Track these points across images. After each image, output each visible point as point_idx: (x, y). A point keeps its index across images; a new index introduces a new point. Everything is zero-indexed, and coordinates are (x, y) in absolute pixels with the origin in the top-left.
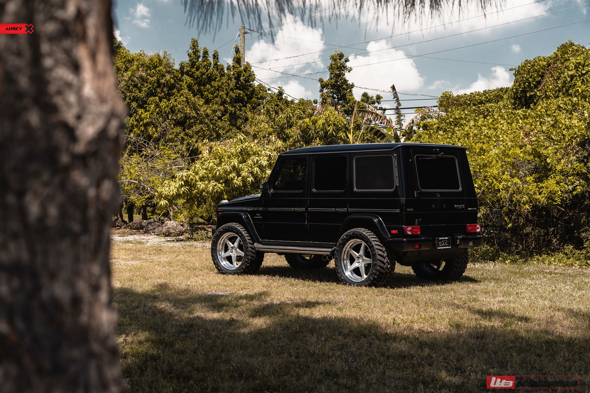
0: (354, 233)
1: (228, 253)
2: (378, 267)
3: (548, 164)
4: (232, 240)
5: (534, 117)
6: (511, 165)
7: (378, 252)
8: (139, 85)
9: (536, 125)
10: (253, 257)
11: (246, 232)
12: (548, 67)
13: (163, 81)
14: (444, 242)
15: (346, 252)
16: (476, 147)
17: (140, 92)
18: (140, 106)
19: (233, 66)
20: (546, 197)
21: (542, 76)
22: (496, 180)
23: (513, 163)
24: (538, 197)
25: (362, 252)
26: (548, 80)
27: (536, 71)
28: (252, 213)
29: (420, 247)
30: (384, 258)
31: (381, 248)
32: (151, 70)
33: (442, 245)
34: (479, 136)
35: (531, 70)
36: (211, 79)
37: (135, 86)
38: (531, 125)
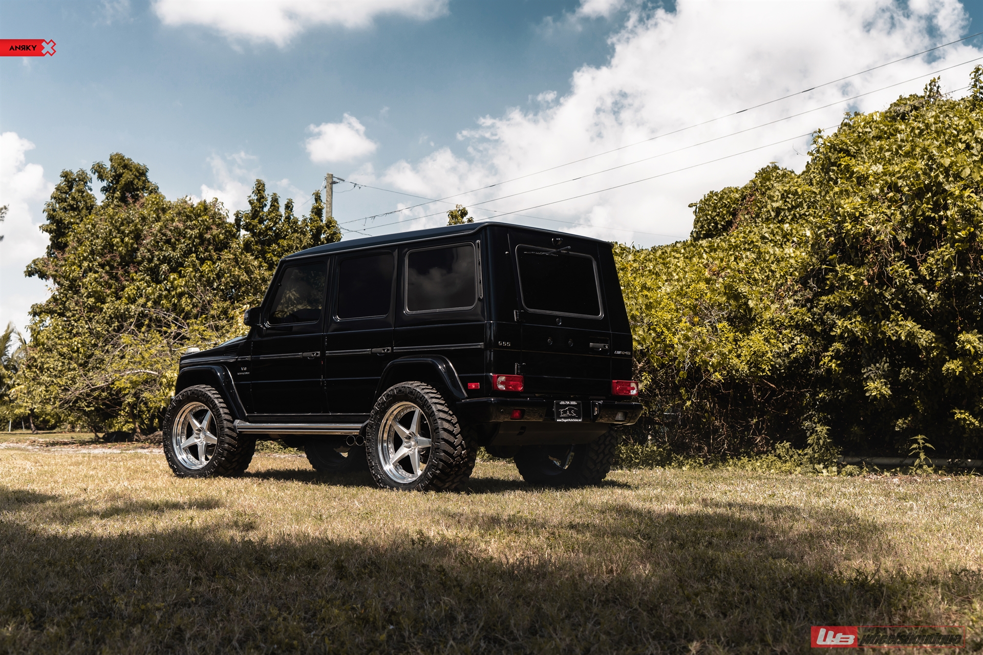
0: (400, 391)
1: (193, 440)
2: (442, 454)
3: (751, 310)
4: (199, 416)
5: (726, 250)
6: (691, 309)
7: (442, 425)
8: (173, 240)
9: (729, 261)
10: (233, 446)
11: (221, 400)
12: (742, 200)
13: (208, 236)
14: (570, 410)
15: (387, 427)
16: (636, 283)
17: (174, 251)
18: (173, 270)
19: (311, 219)
20: (748, 361)
21: (734, 214)
22: (668, 329)
23: (695, 306)
24: (735, 361)
25: (414, 427)
26: (743, 219)
27: (725, 206)
28: (234, 367)
29: (523, 413)
30: (455, 436)
31: (449, 418)
32: (191, 221)
33: (564, 415)
34: (641, 271)
35: (719, 204)
36: (278, 236)
37: (168, 241)
38: (722, 260)
